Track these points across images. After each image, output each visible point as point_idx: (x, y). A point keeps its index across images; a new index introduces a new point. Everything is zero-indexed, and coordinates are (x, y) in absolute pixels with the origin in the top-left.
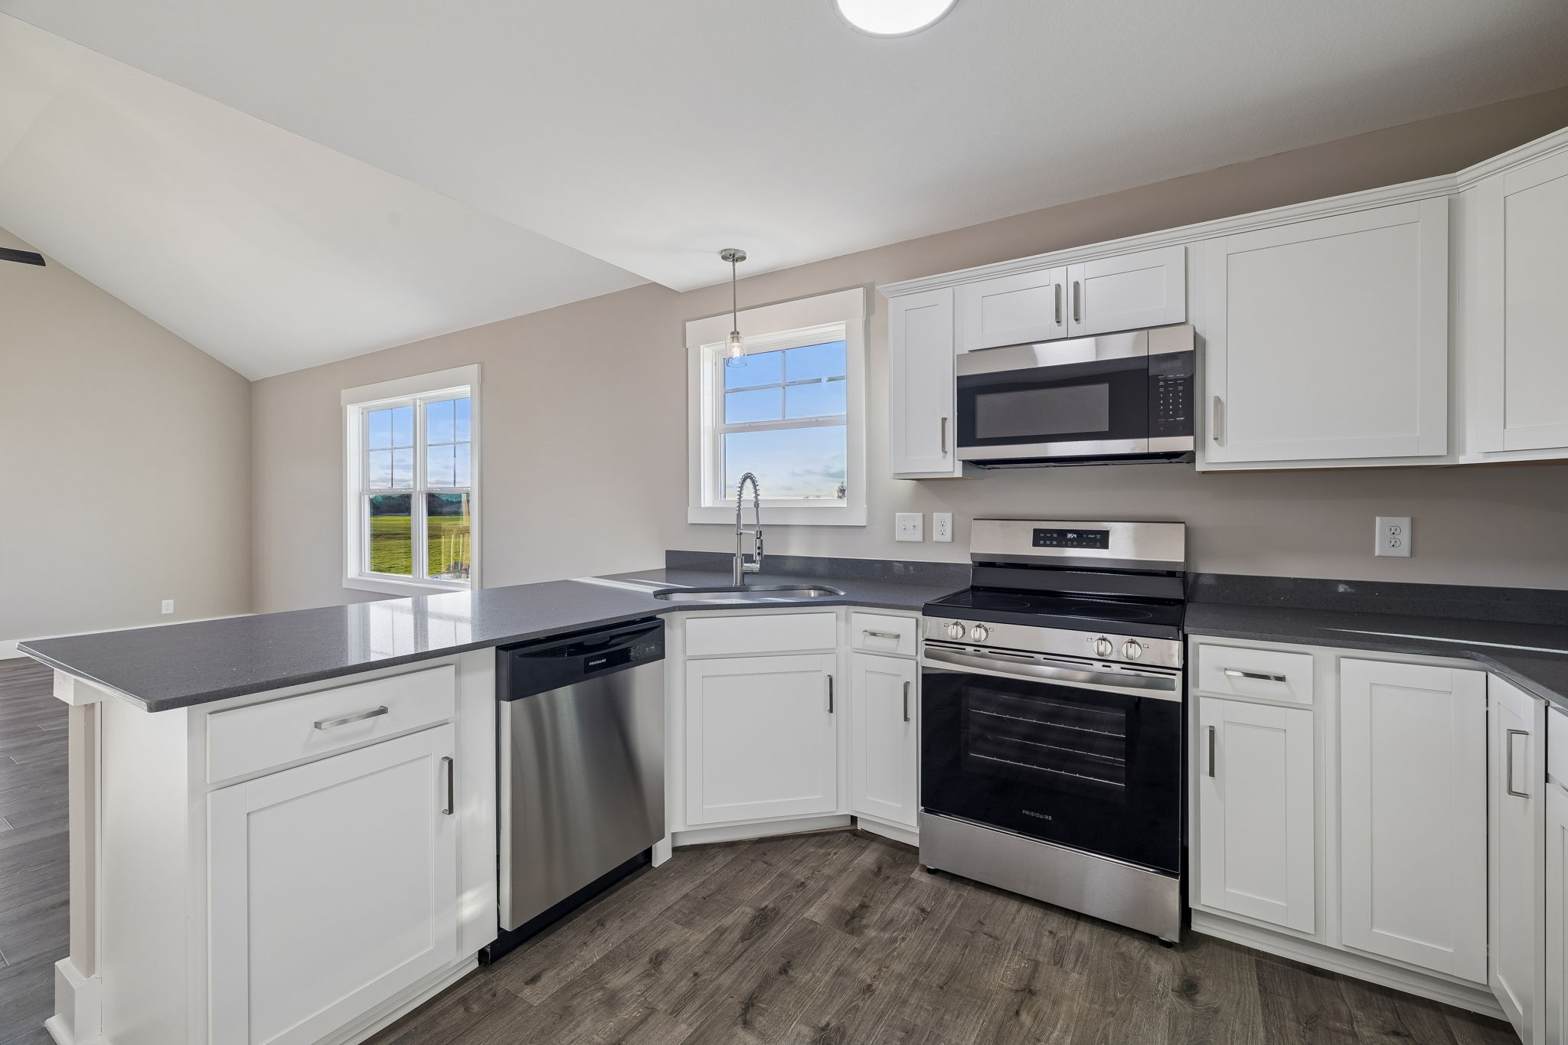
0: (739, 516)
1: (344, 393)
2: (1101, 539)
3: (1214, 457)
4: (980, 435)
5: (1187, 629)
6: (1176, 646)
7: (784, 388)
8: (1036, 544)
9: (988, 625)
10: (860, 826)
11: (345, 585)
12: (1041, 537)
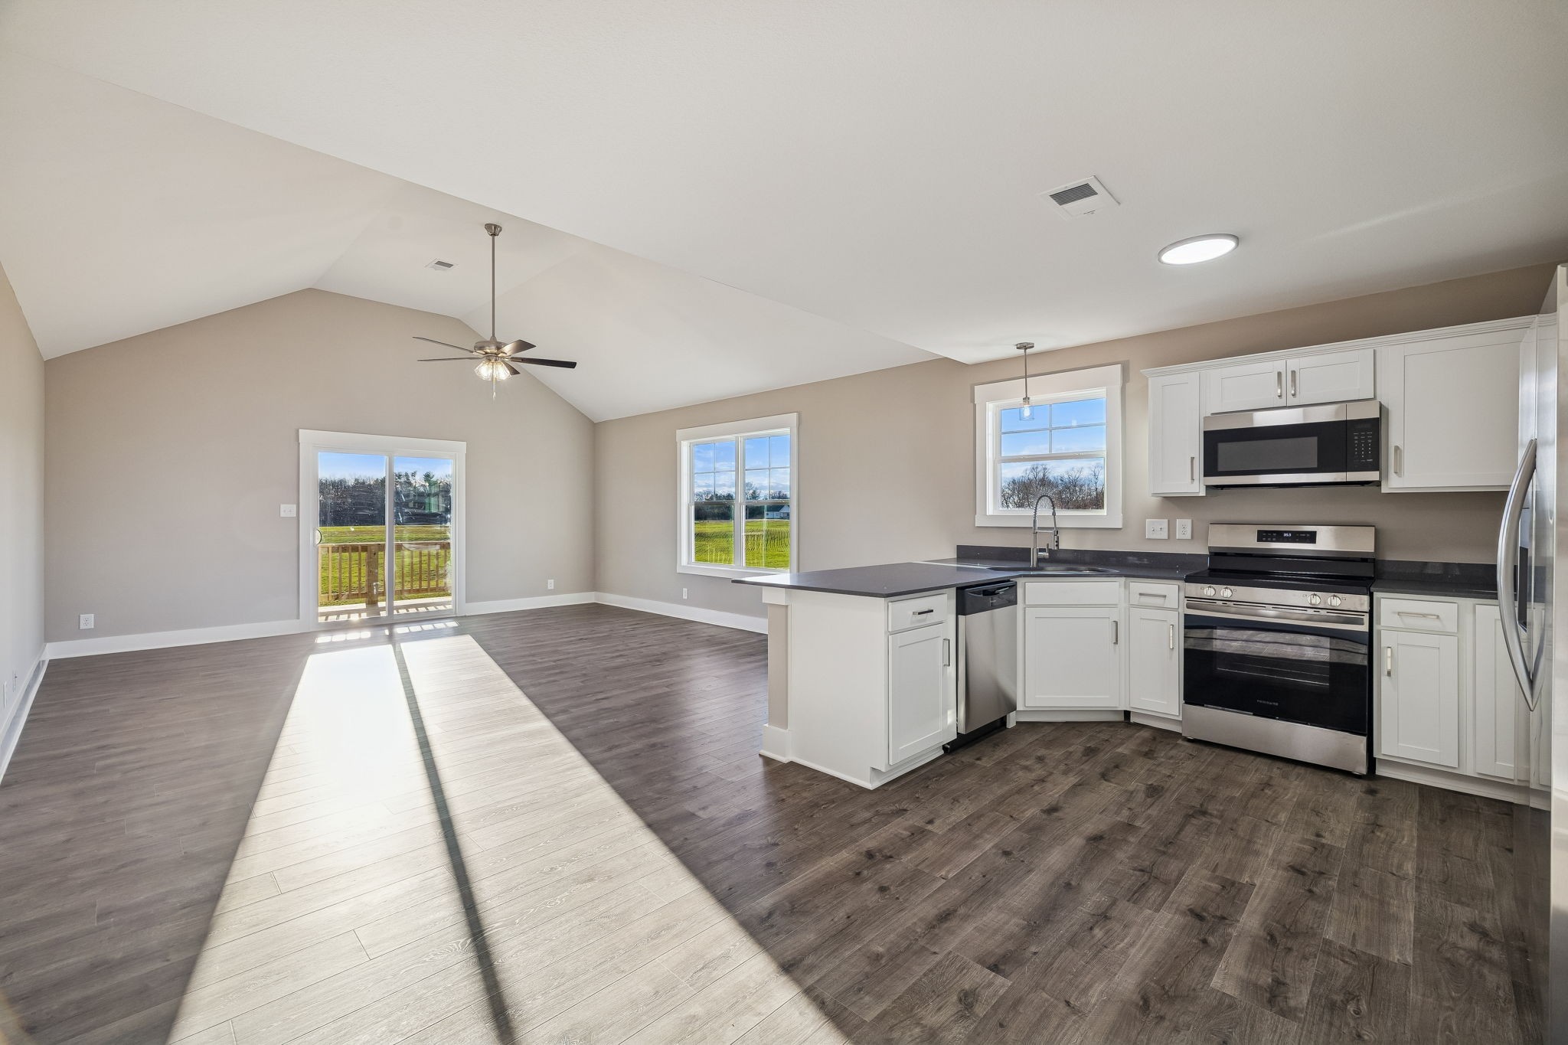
0: (1035, 522)
1: (679, 432)
2: (1311, 537)
3: (1394, 484)
4: (1220, 469)
5: (1372, 589)
6: (1366, 598)
7: (1051, 431)
8: (1259, 540)
9: (1232, 587)
10: (1133, 719)
11: (679, 570)
12: (1263, 536)
